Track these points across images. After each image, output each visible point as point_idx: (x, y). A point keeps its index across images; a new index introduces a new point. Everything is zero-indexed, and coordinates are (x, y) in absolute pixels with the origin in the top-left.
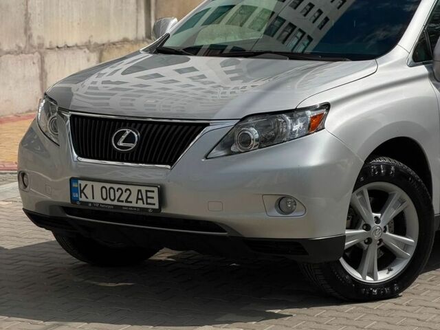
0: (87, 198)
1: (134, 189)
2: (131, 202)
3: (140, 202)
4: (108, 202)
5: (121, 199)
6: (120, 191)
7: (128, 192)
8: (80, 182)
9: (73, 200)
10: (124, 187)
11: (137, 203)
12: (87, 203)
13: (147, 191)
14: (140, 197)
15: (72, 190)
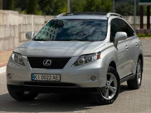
0: (37, 79)
1: (52, 76)
2: (51, 79)
3: (54, 79)
4: (44, 79)
5: (48, 79)
6: (48, 76)
7: (50, 77)
8: (34, 75)
9: (32, 80)
10: (49, 75)
11: (53, 79)
12: (37, 80)
13: (56, 76)
14: (54, 78)
15: (32, 77)
